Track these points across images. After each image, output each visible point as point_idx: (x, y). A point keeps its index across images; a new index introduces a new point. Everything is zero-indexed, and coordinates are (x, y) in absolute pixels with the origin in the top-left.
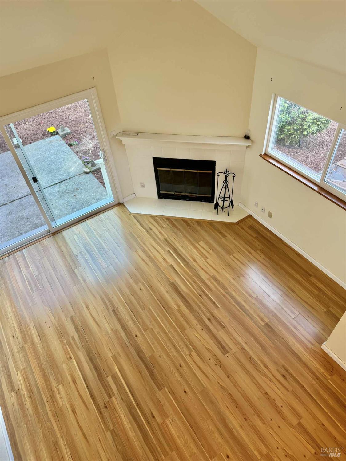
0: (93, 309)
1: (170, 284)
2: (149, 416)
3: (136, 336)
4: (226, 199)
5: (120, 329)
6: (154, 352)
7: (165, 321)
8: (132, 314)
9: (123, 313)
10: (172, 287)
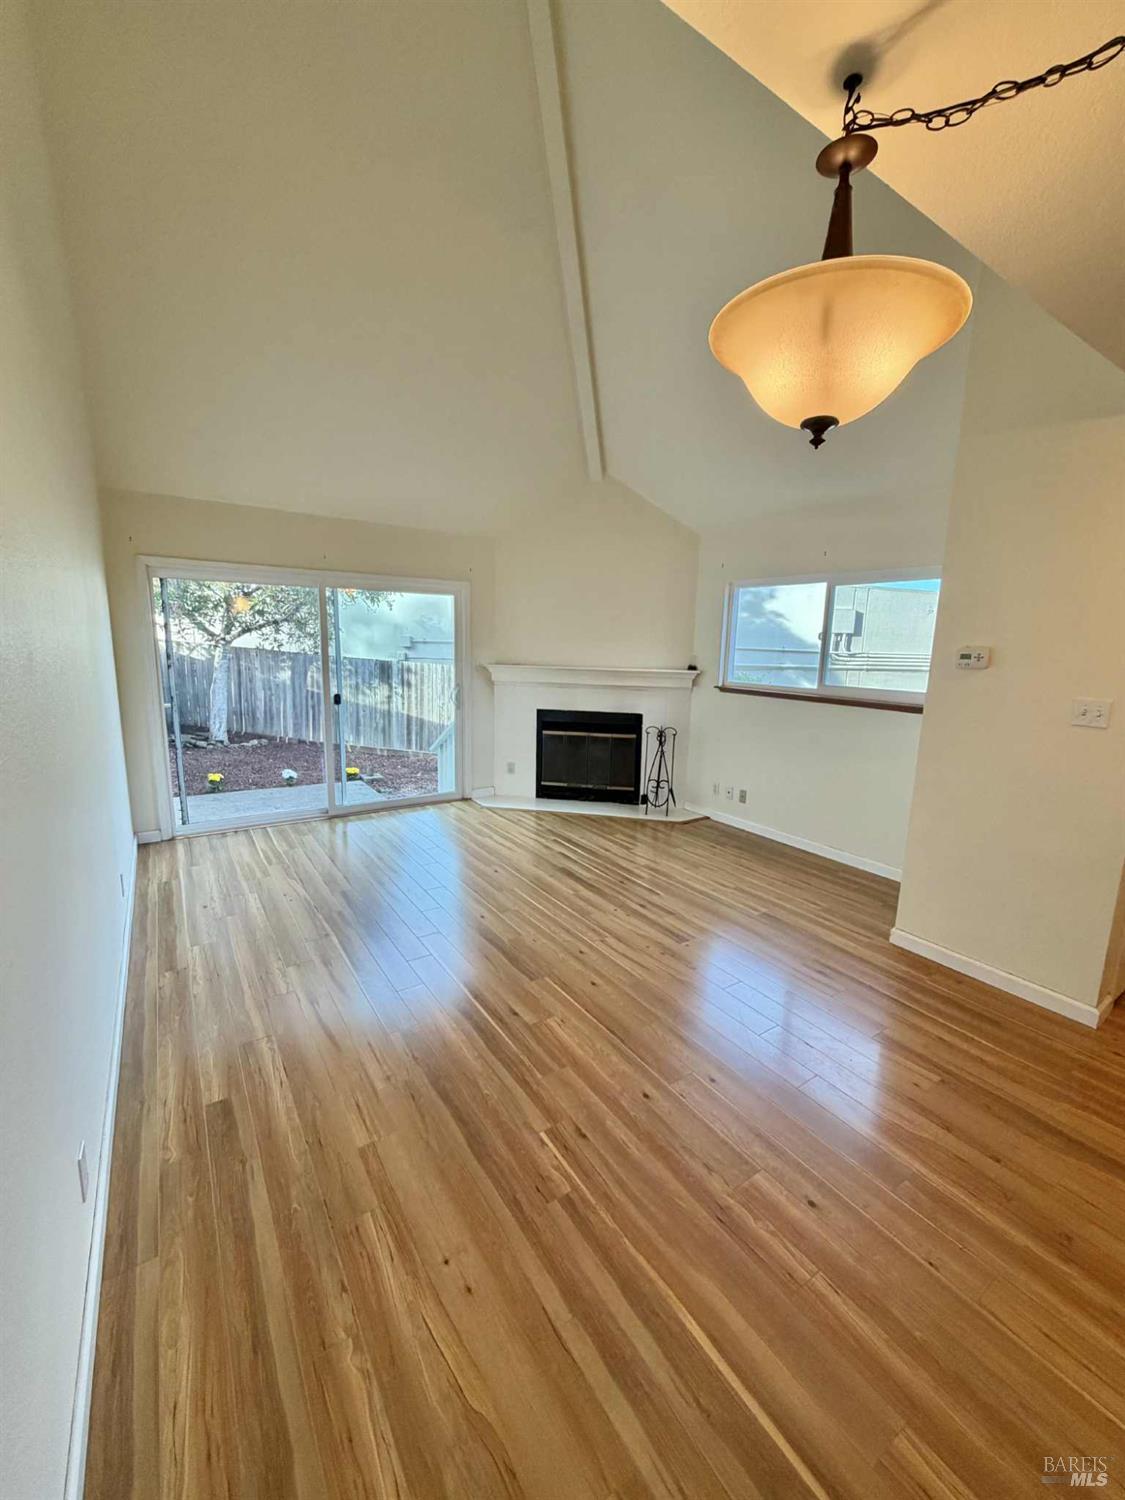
4: (661, 785)
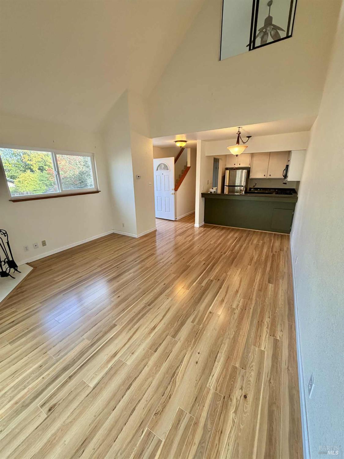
0: (154, 322)
3: (165, 284)
6: (170, 274)
9: (148, 298)
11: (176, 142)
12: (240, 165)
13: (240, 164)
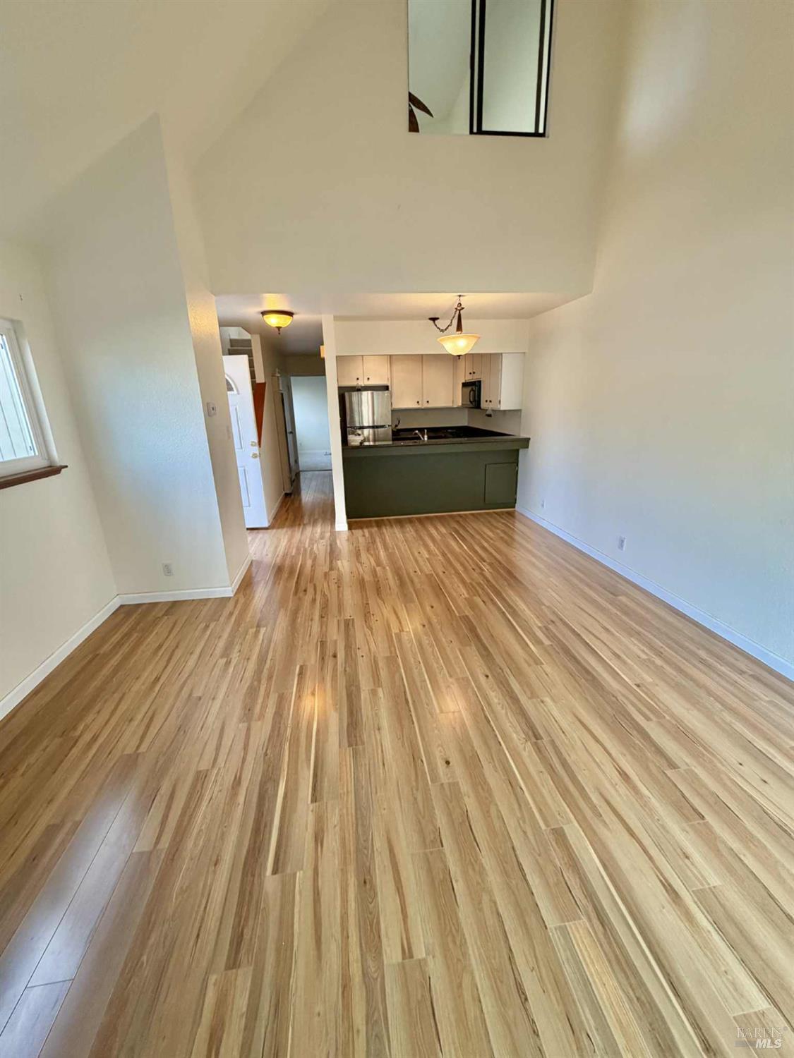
0: (602, 764)
1: (359, 742)
2: (489, 603)
3: (487, 676)
5: (523, 699)
6: (460, 650)
7: (418, 680)
8: (487, 713)
9: (510, 722)
10: (358, 735)
11: (264, 313)
12: (370, 380)
13: (368, 379)
